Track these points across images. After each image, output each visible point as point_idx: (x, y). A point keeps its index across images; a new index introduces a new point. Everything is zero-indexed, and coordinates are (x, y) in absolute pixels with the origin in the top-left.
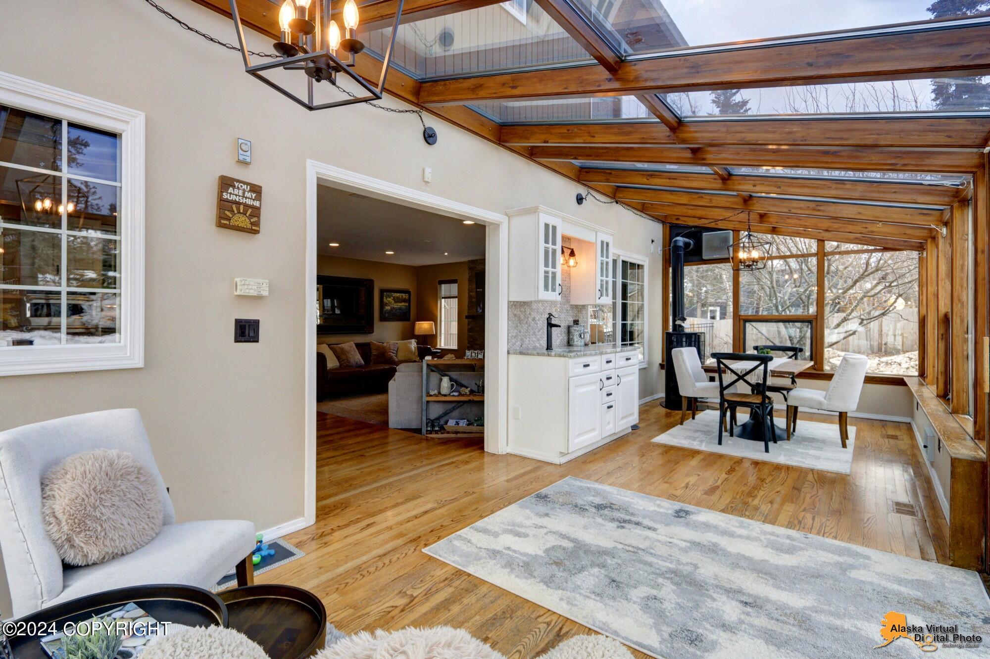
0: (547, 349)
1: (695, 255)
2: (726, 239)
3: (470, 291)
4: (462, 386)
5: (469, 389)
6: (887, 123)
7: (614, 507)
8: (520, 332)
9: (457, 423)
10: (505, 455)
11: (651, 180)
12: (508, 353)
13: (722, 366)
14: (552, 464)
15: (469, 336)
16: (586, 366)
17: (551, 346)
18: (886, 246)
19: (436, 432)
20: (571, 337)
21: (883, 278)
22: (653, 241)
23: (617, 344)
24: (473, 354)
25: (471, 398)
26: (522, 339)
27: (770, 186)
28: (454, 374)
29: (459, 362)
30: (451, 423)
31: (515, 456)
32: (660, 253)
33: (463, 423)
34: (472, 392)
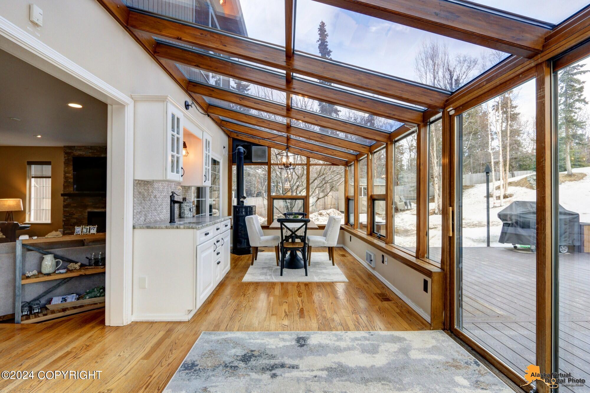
0: (171, 222)
1: (248, 159)
2: (264, 152)
3: (65, 173)
4: (71, 261)
5: (79, 264)
6: (406, 85)
7: (256, 353)
8: (144, 208)
9: (65, 300)
10: (130, 325)
11: (242, 101)
12: (134, 227)
13: (283, 226)
14: (180, 322)
15: (64, 211)
16: (206, 234)
17: (174, 220)
18: (334, 163)
19: (36, 315)
20: (183, 211)
21: (324, 179)
22: (224, 147)
23: (207, 215)
24: (85, 230)
25: (82, 272)
26: (145, 215)
27: (313, 119)
28: (59, 251)
29: (68, 238)
30: (57, 301)
31: (142, 323)
32: (227, 155)
33: (72, 299)
34: (82, 266)
